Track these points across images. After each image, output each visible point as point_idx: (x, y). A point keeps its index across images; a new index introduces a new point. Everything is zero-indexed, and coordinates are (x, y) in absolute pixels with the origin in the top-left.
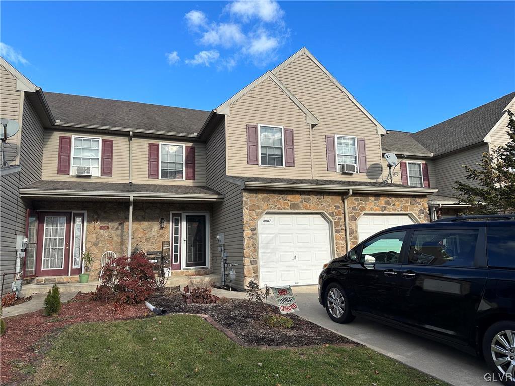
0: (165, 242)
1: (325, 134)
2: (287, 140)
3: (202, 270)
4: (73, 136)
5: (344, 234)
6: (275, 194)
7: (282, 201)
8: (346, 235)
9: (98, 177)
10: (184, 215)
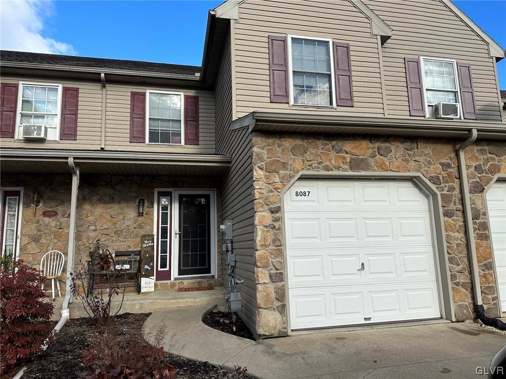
0: (144, 236)
1: (403, 56)
2: (339, 62)
3: (206, 280)
4: (21, 83)
5: (461, 219)
6: (319, 139)
7: (333, 154)
8: (465, 221)
9: (55, 141)
10: (176, 195)
